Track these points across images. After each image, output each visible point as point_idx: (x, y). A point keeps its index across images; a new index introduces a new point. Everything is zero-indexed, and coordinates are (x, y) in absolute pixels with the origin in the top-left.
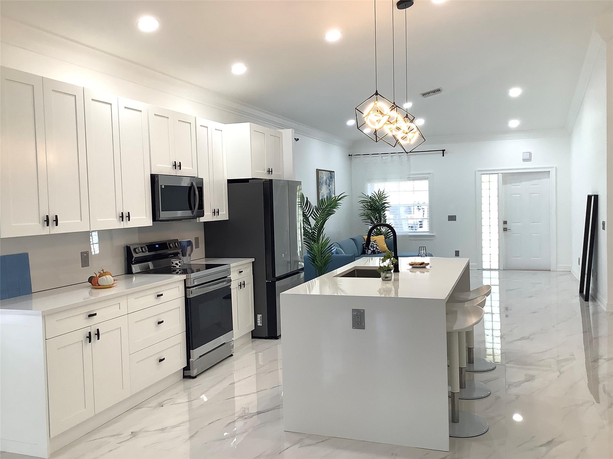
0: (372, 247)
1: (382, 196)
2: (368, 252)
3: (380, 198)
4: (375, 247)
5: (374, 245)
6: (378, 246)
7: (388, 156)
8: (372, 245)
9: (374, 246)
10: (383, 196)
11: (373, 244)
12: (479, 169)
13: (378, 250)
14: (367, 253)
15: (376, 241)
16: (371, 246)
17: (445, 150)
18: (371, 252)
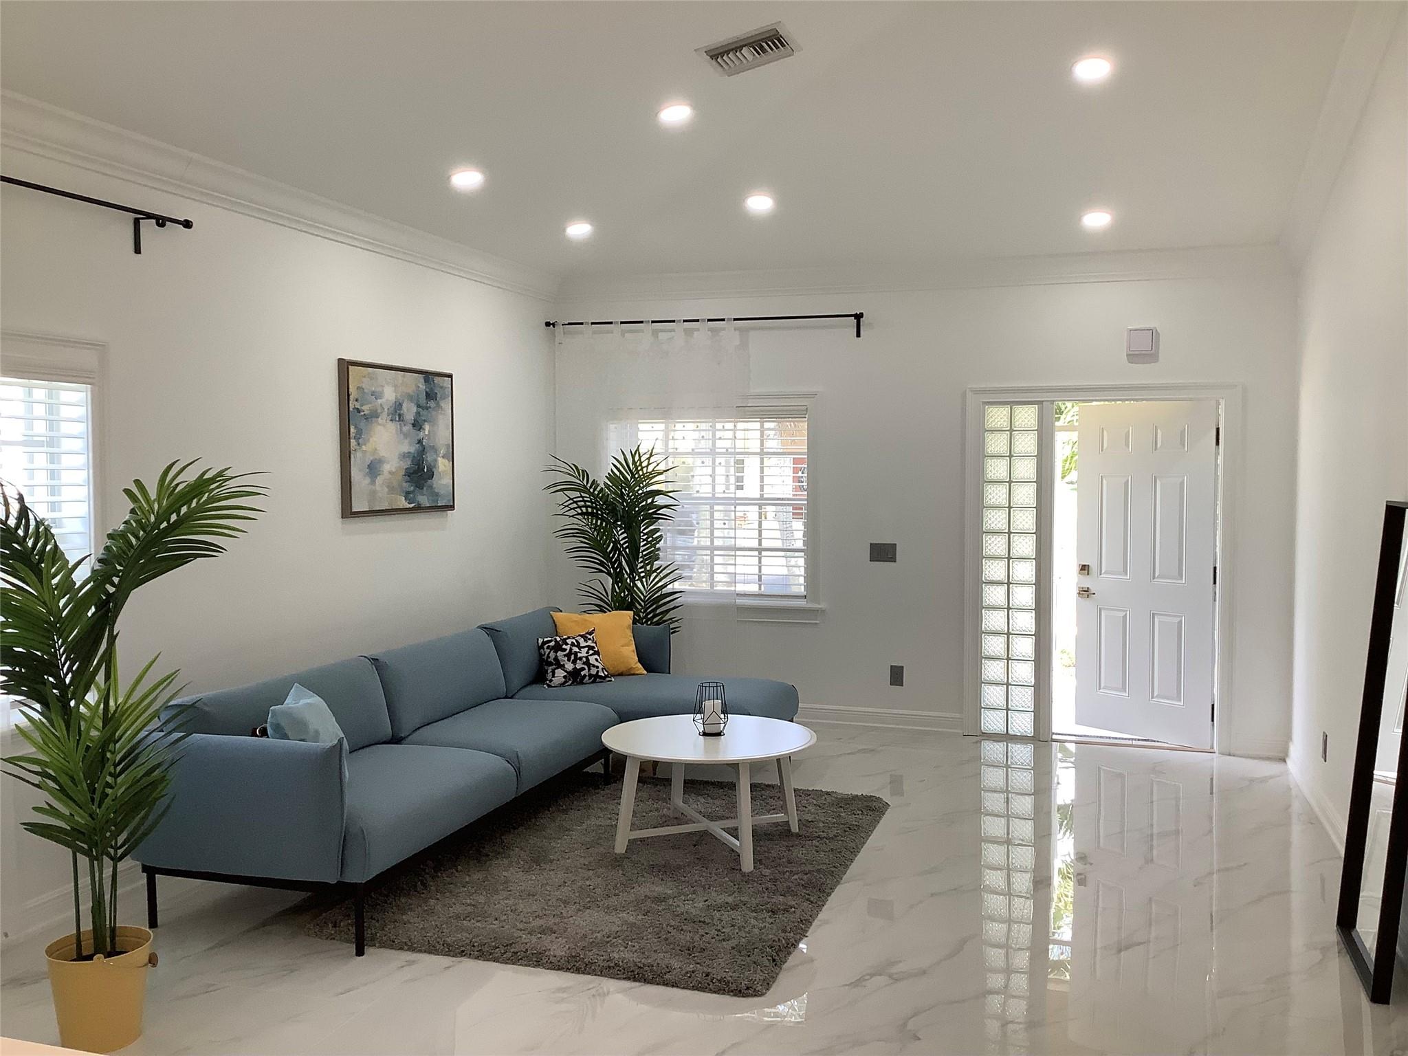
0: (573, 657)
1: (647, 466)
2: (553, 676)
3: (637, 476)
4: (581, 659)
5: (580, 648)
6: (597, 653)
7: (673, 330)
8: (571, 649)
9: (579, 655)
10: (650, 469)
11: (578, 646)
12: (975, 386)
13: (594, 671)
14: (551, 681)
15: (590, 633)
16: (568, 656)
17: (861, 315)
18: (564, 677)
